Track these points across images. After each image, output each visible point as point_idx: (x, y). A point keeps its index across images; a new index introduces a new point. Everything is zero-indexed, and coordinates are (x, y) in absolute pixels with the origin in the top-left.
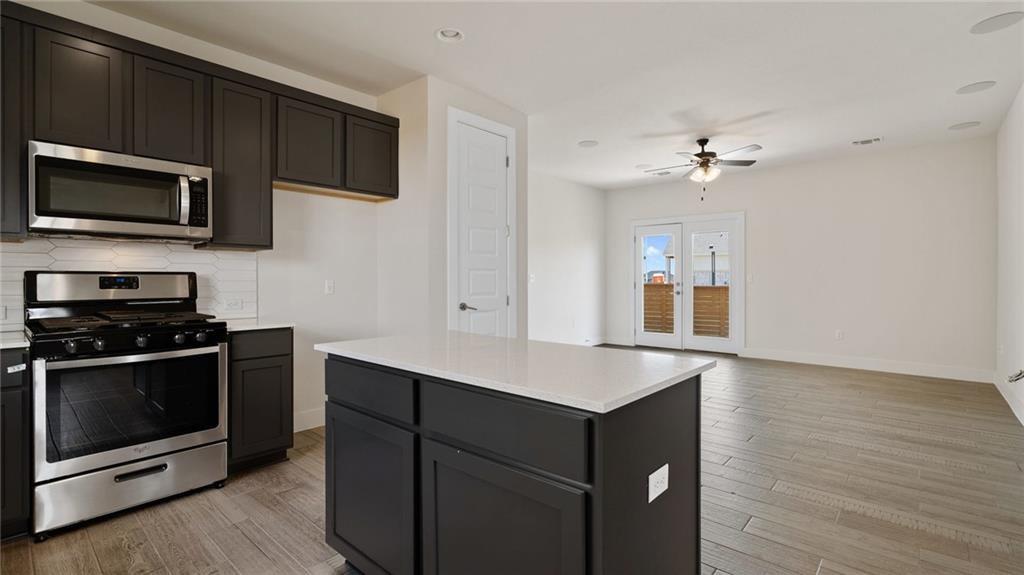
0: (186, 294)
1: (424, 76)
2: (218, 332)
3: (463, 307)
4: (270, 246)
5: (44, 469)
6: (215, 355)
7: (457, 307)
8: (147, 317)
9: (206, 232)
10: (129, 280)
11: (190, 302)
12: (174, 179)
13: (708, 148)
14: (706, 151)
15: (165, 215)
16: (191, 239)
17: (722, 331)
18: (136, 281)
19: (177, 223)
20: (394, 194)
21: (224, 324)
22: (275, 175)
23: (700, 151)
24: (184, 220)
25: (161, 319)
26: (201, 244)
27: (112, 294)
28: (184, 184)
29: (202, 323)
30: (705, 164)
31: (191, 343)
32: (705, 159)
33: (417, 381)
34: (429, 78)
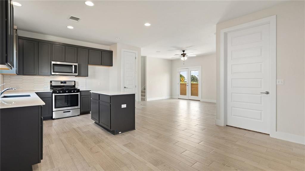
0: (74, 85)
1: (117, 43)
2: (78, 91)
3: (125, 88)
4: (88, 76)
5: (54, 109)
6: (78, 94)
7: (123, 87)
8: (68, 88)
9: (77, 74)
10: (65, 82)
11: (74, 86)
12: (72, 66)
13: (185, 53)
14: (184, 53)
15: (70, 72)
16: (74, 75)
17: (197, 95)
18: (66, 82)
19: (72, 73)
20: (112, 65)
21: (79, 89)
22: (89, 64)
23: (183, 53)
24: (73, 72)
25: (70, 88)
26: (76, 76)
27: (62, 84)
28: (73, 66)
29: (76, 89)
30: (184, 56)
31: (74, 92)
32: (184, 55)
33: (99, 95)
34: (117, 44)
